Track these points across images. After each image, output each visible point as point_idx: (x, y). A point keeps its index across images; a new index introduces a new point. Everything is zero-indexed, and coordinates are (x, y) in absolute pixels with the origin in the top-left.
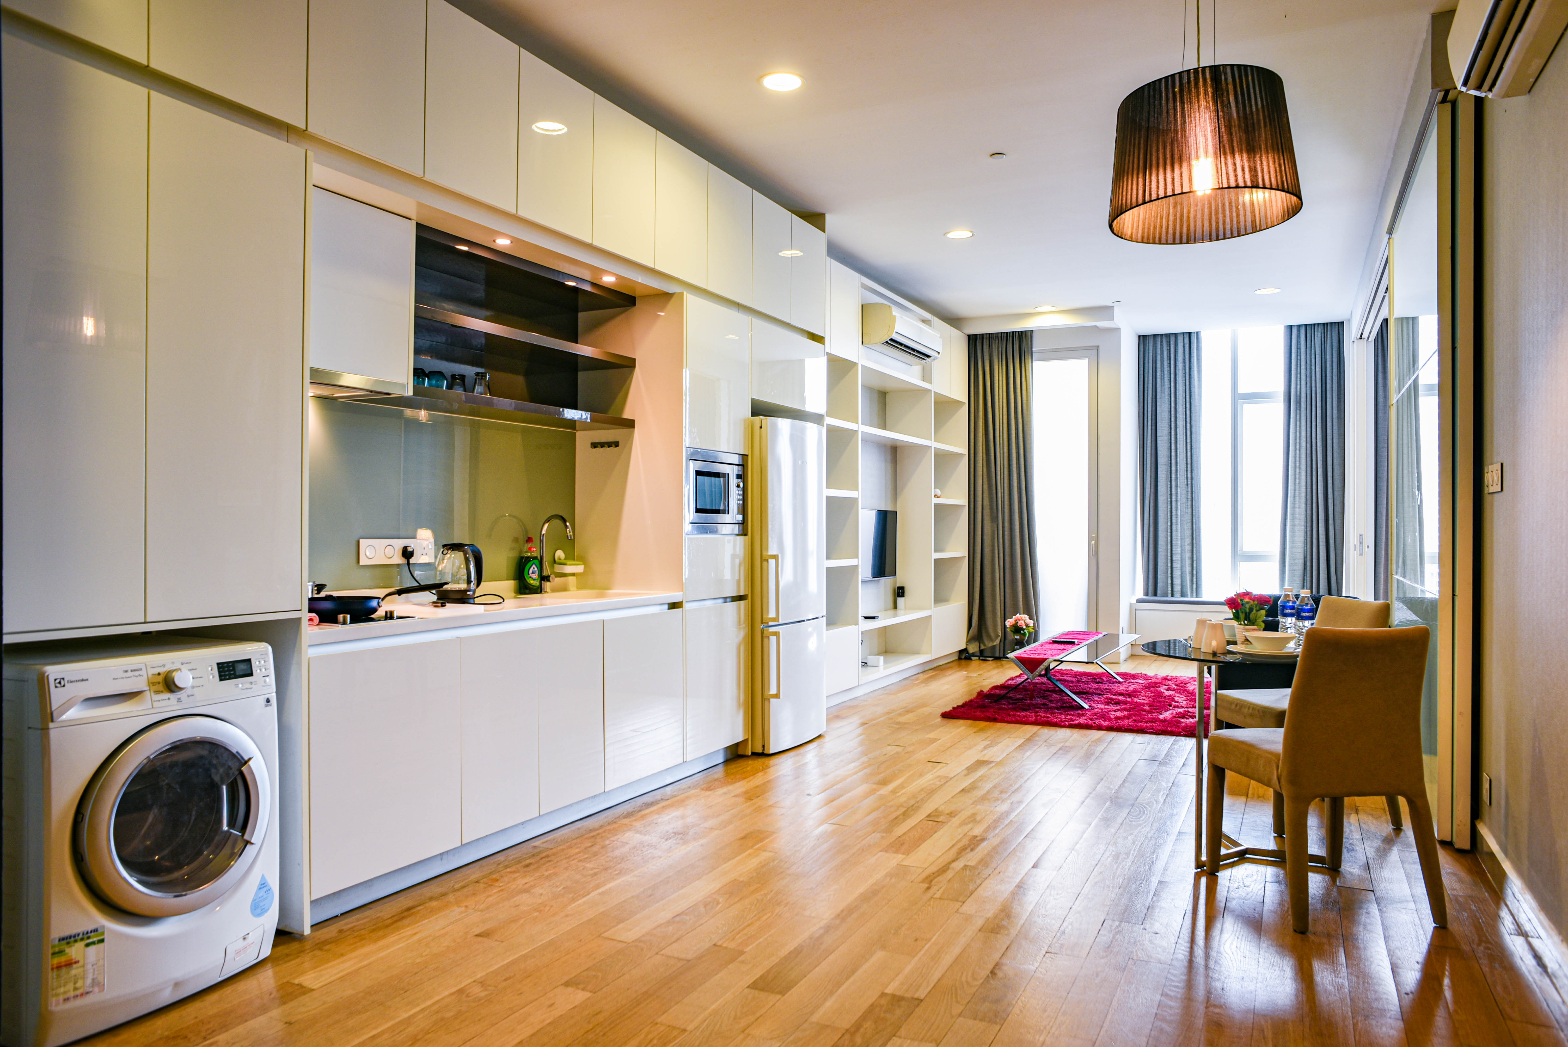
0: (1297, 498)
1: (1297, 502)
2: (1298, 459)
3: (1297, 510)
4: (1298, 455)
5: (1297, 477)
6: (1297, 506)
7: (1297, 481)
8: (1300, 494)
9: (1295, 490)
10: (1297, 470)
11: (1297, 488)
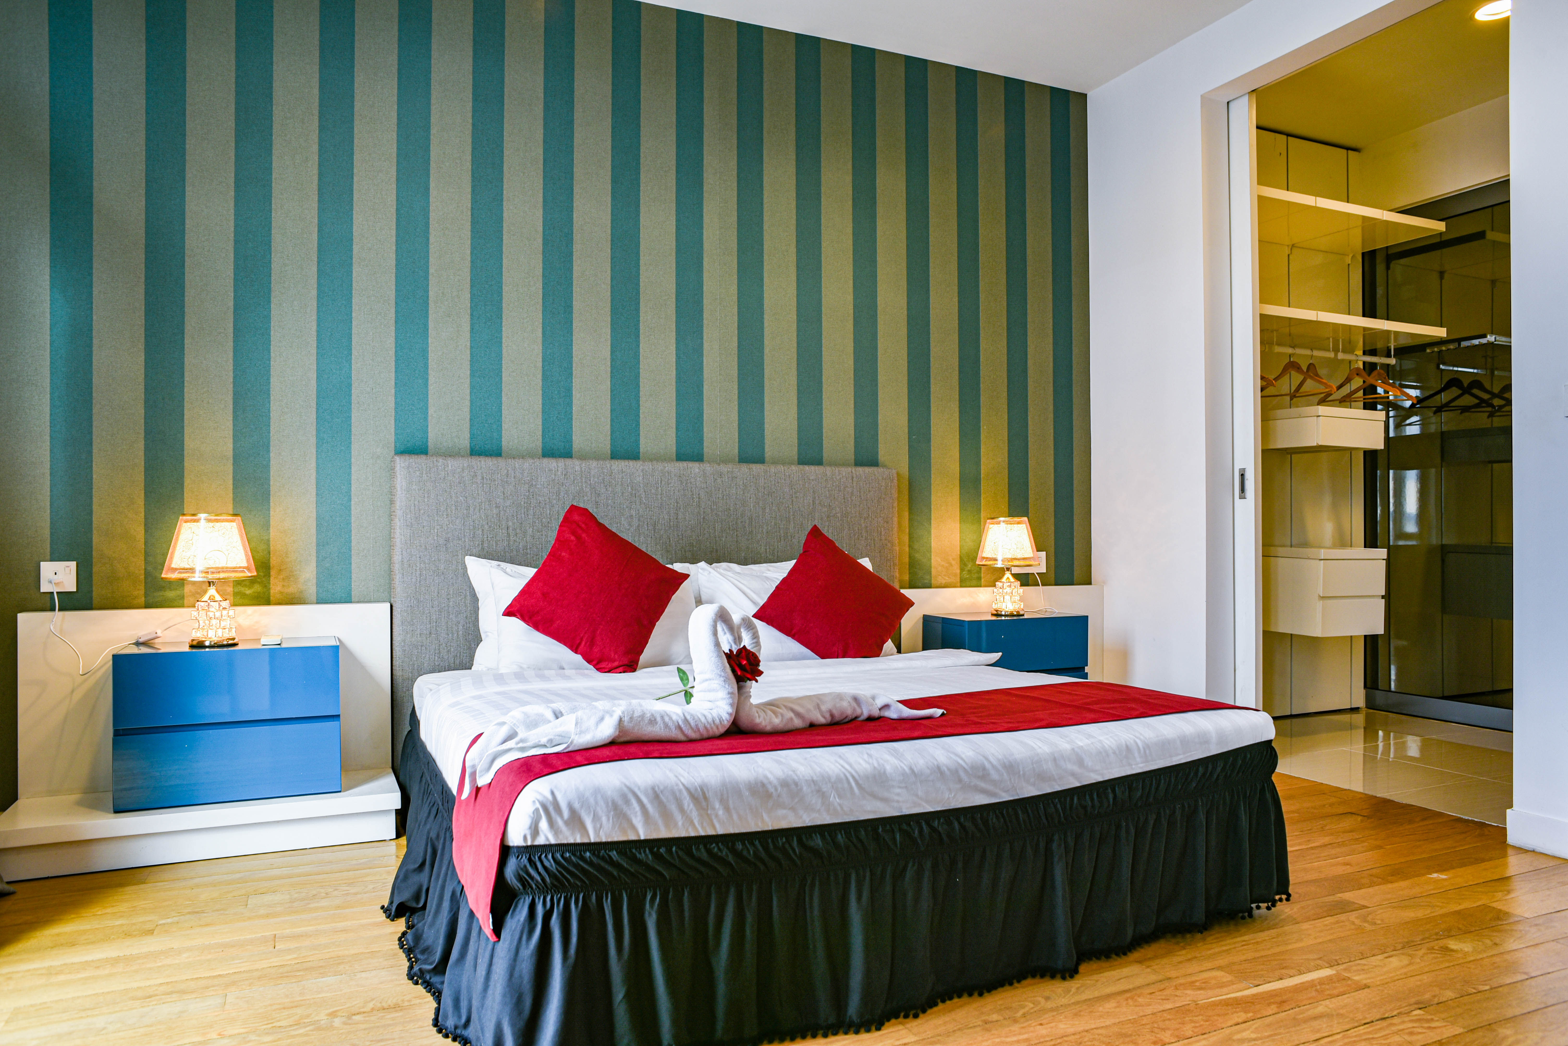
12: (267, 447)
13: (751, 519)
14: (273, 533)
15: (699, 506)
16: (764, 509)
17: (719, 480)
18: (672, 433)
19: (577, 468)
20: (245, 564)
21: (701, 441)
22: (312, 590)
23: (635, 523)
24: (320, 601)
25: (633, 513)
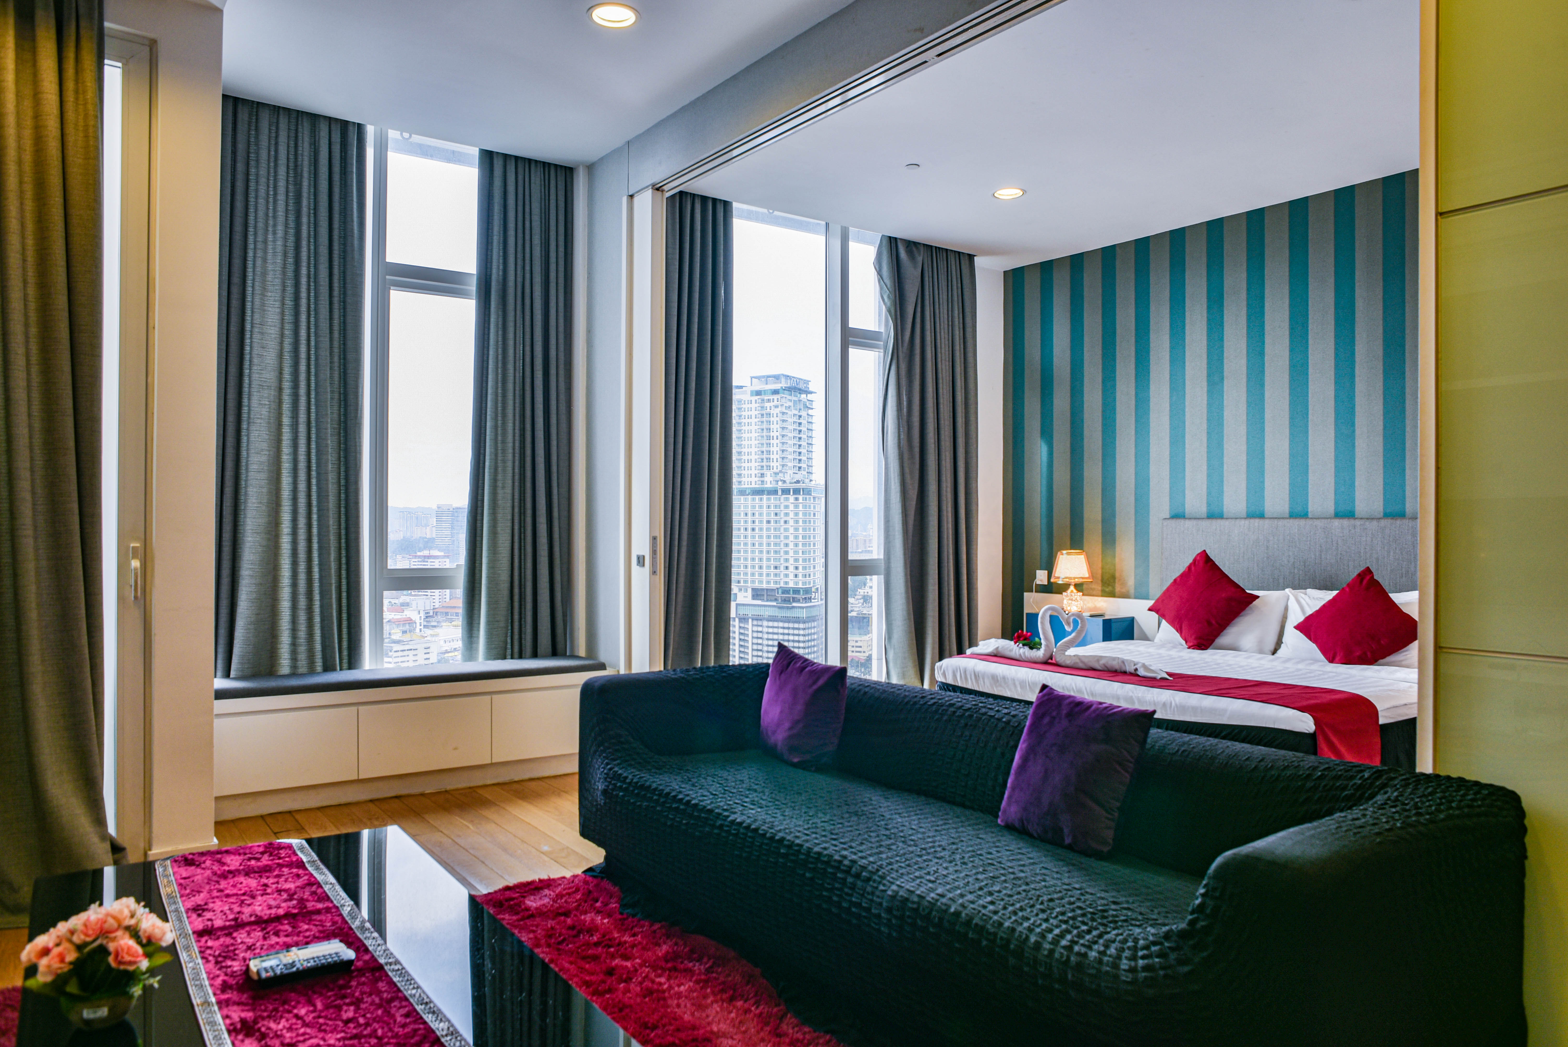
0: (500, 469)
1: (500, 477)
2: (500, 399)
3: (500, 491)
4: (500, 391)
5: (500, 431)
6: (500, 484)
7: (500, 438)
8: (504, 461)
9: (496, 455)
10: (500, 418)
11: (500, 452)
12: (1114, 516)
13: (1377, 559)
14: (1117, 560)
15: (1337, 549)
16: (1389, 552)
17: (1353, 531)
18: (1332, 496)
19: (1256, 524)
20: (1087, 575)
21: (1353, 501)
22: (1132, 591)
23: (1292, 560)
24: (1136, 598)
25: (1291, 554)
